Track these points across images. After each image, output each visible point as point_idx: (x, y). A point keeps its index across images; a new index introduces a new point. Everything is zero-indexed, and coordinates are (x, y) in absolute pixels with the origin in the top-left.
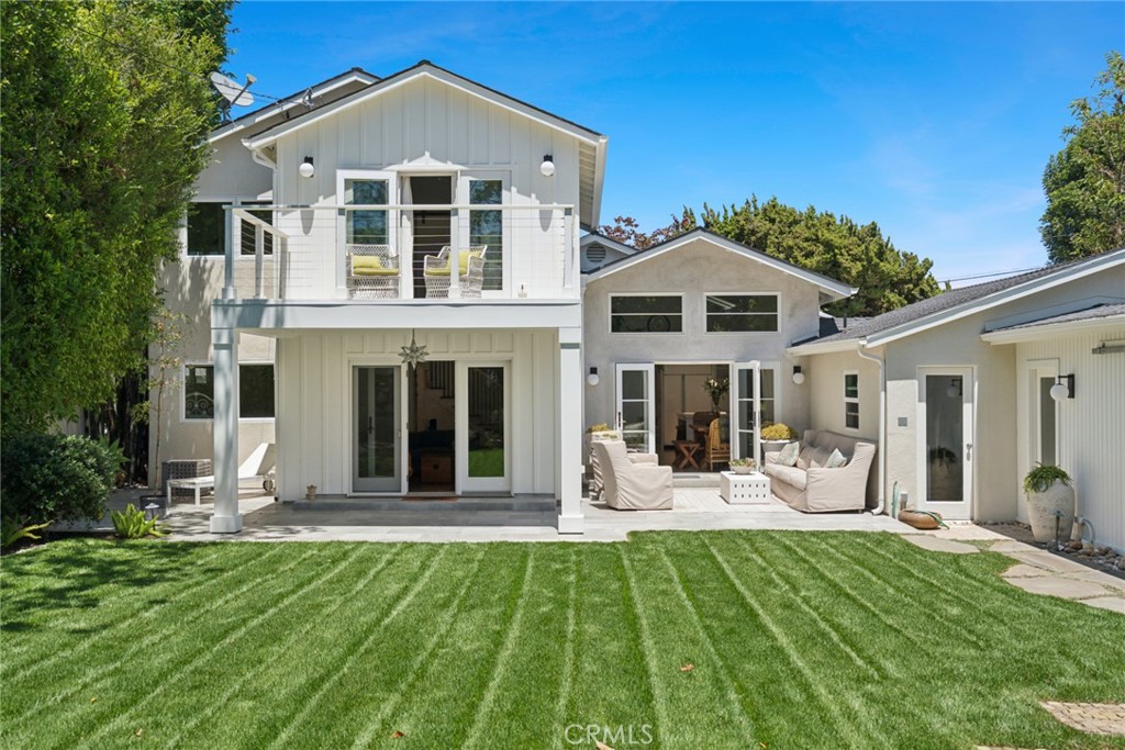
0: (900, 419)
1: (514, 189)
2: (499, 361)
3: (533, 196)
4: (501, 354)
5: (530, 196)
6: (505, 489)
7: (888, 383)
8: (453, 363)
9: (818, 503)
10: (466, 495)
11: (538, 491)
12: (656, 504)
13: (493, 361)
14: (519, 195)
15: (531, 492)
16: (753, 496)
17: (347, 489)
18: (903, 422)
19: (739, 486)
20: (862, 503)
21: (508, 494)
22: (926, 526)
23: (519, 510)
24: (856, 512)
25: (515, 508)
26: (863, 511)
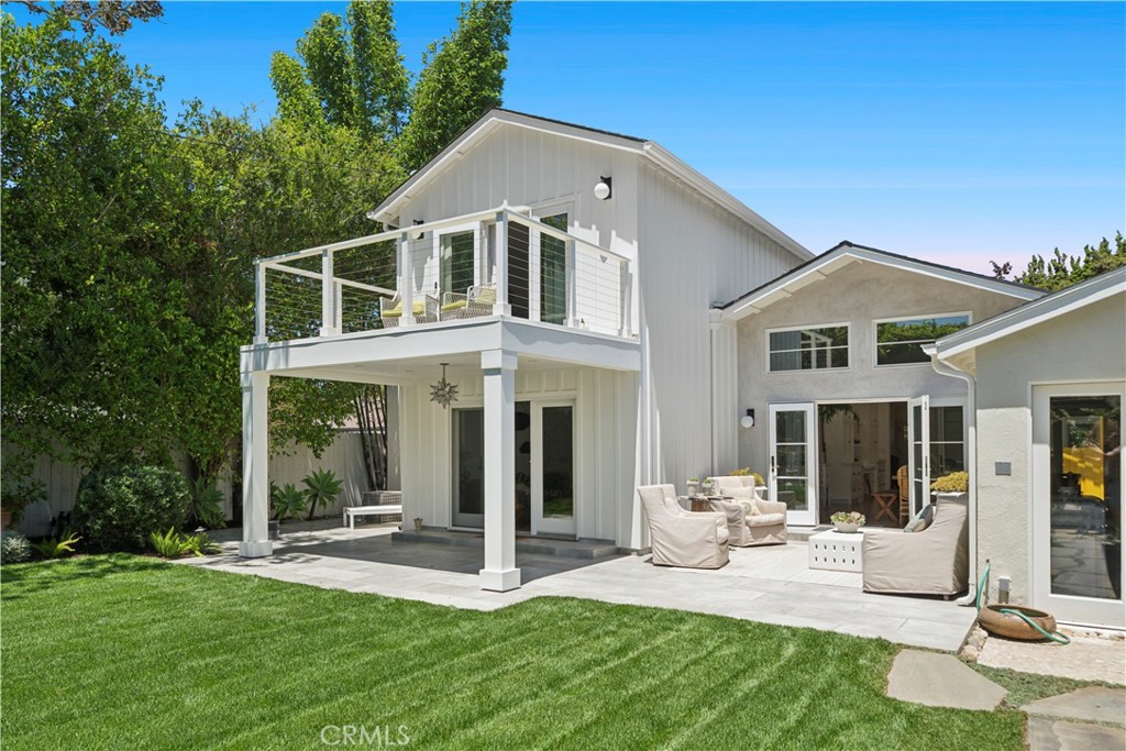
0: (998, 465)
1: (577, 223)
2: (567, 400)
3: (594, 227)
4: (566, 392)
5: (590, 228)
6: (570, 532)
7: (978, 411)
8: (528, 403)
9: (878, 580)
10: (542, 536)
11: (600, 537)
12: (695, 562)
13: (561, 400)
14: (581, 229)
15: (593, 537)
16: (839, 560)
17: (446, 522)
18: (1003, 469)
19: (830, 547)
20: (949, 585)
21: (572, 538)
22: (1015, 635)
23: (561, 556)
24: (940, 597)
25: (557, 553)
26: (952, 598)
